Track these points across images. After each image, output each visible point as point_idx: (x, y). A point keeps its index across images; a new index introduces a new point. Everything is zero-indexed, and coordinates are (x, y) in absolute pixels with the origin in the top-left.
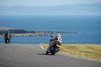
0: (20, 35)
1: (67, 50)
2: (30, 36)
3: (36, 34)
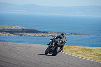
0: (32, 34)
1: (81, 52)
2: (43, 36)
3: (49, 35)
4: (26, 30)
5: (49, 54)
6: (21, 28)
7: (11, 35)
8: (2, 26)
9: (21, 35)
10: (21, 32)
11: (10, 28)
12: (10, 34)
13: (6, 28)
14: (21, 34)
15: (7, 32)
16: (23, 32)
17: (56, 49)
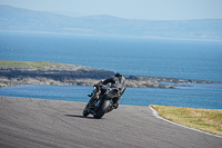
4: (91, 72)
5: (90, 115)
6: (80, 67)
7: (58, 83)
8: (38, 64)
9: (79, 84)
10: (80, 77)
11: (54, 67)
12: (55, 82)
13: (47, 68)
14: (79, 81)
15: (48, 76)
16: (84, 77)
17: (102, 104)
